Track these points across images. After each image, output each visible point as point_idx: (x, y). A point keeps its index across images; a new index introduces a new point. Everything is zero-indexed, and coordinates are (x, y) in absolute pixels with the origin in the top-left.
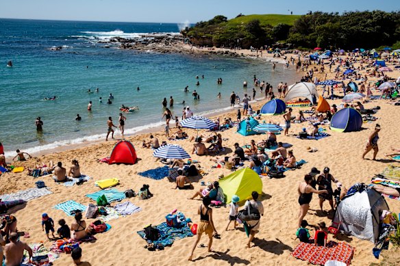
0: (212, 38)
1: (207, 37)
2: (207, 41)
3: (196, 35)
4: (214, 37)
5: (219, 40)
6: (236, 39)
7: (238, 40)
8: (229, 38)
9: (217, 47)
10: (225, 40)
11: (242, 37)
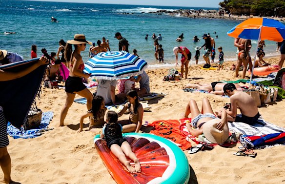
0: (250, 8)
1: (245, 7)
2: (245, 10)
3: (236, 5)
4: (253, 6)
5: (257, 9)
6: (274, 9)
7: (275, 9)
8: (267, 8)
9: (254, 16)
10: (262, 9)
11: (280, 6)
